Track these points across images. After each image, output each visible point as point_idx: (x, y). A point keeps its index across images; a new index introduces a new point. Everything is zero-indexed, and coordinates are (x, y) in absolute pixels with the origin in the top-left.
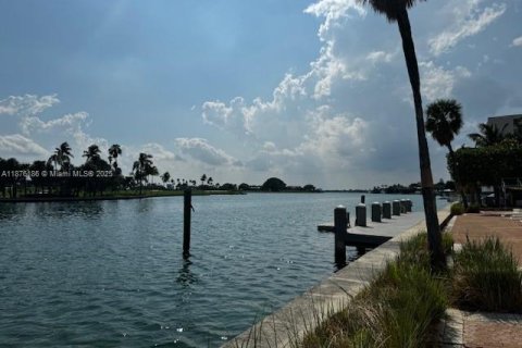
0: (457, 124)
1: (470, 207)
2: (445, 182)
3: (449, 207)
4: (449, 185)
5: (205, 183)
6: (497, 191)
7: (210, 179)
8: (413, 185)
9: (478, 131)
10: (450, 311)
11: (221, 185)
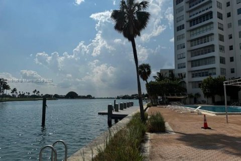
0: (149, 72)
1: (154, 104)
2: (145, 94)
3: (146, 104)
4: (147, 95)
5: (36, 94)
6: (163, 98)
7: (38, 92)
8: (133, 95)
9: (156, 75)
10: (147, 133)
11: (44, 95)
